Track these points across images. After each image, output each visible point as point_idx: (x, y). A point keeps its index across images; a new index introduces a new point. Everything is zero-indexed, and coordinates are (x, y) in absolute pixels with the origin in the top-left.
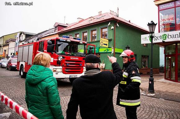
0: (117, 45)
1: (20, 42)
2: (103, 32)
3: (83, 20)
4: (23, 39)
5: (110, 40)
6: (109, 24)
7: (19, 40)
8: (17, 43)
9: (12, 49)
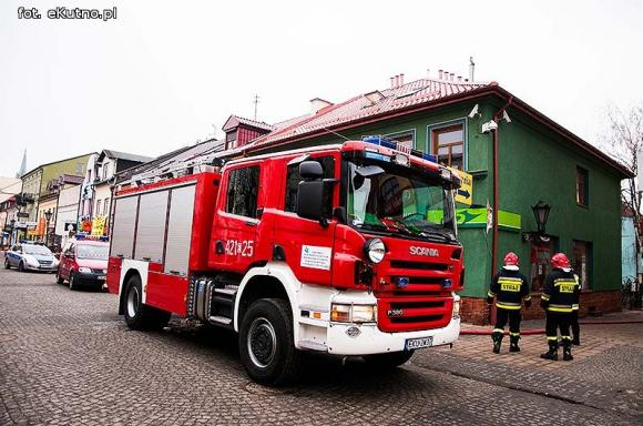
0: (502, 199)
1: (97, 186)
2: (440, 144)
3: (331, 107)
4: (110, 176)
5: (478, 178)
6: (475, 110)
7: (93, 178)
8: (86, 190)
9: (69, 209)
